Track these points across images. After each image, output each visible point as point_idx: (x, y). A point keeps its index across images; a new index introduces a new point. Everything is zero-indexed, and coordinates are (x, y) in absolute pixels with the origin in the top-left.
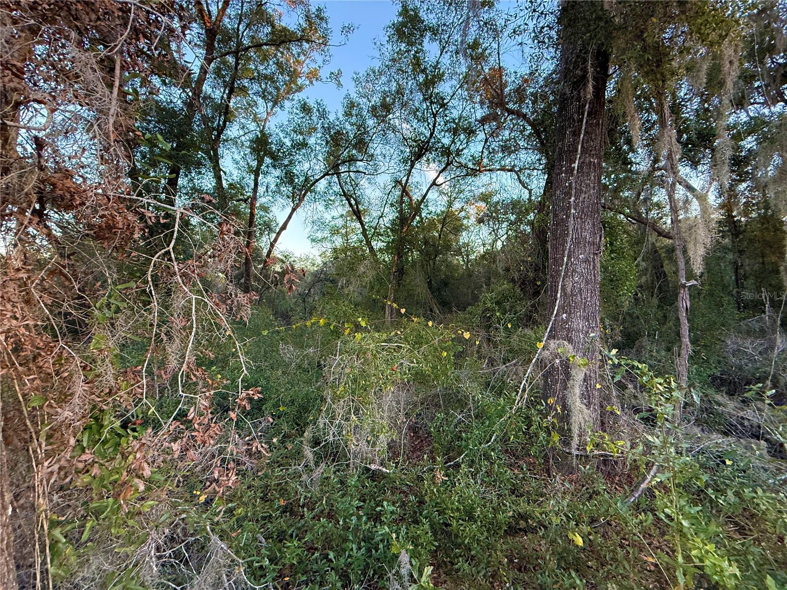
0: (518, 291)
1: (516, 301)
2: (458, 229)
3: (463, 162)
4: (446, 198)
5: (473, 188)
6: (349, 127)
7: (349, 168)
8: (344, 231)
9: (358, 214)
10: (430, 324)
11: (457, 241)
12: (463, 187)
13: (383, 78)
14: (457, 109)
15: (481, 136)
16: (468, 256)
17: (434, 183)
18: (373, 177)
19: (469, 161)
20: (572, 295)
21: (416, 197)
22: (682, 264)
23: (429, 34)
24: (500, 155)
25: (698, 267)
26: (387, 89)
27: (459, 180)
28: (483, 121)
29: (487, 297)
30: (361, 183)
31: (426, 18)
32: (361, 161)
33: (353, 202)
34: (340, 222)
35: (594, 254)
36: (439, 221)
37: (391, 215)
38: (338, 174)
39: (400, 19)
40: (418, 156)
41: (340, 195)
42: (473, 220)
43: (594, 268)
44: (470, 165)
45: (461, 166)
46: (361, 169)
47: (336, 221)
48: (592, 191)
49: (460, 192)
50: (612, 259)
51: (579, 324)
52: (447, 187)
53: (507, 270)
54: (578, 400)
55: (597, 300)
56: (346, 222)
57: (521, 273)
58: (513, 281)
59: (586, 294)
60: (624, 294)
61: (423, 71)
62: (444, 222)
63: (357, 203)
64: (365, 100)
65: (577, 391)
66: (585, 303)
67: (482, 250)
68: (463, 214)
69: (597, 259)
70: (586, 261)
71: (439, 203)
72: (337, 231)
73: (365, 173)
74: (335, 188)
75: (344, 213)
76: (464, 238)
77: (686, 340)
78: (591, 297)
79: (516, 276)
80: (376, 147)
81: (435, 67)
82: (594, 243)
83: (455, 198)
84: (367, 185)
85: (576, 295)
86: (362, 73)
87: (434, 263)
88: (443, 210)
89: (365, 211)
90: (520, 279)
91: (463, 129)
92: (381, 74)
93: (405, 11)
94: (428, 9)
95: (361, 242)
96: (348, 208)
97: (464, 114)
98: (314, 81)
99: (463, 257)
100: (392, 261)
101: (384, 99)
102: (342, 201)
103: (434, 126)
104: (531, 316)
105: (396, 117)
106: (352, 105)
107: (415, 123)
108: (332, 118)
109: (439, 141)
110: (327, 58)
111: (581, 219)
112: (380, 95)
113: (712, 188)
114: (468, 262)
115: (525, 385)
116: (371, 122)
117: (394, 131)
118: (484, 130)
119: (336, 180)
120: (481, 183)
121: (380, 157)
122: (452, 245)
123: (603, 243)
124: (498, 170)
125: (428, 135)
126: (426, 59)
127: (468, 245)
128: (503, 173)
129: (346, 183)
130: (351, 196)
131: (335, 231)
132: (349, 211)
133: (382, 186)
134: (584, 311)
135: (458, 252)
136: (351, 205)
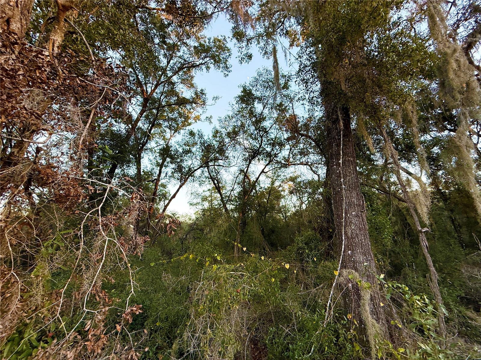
0: (319, 235)
1: (318, 243)
2: (279, 197)
3: (279, 160)
4: (270, 180)
5: (285, 174)
6: (215, 143)
7: (214, 164)
8: (210, 199)
9: (218, 189)
10: (263, 258)
11: (279, 205)
12: (280, 174)
14: (273, 134)
15: (288, 147)
16: (285, 213)
17: (263, 171)
18: (228, 168)
19: (282, 159)
20: (352, 238)
21: (253, 179)
22: (416, 218)
23: (257, 100)
24: (299, 156)
25: (426, 220)
26: (236, 124)
27: (277, 170)
28: (288, 139)
29: (299, 239)
30: (221, 171)
31: (255, 93)
32: (221, 160)
33: (216, 182)
34: (208, 194)
35: (361, 212)
36: (267, 193)
37: (238, 189)
38: (208, 167)
39: (242, 94)
40: (253, 157)
41: (209, 178)
42: (287, 192)
43: (362, 220)
44: (283, 162)
45: (278, 162)
46: (221, 164)
47: (206, 193)
48: (353, 175)
49: (279, 176)
50: (374, 215)
51: (360, 257)
53: (310, 222)
54: (369, 315)
55: (369, 242)
56: (211, 194)
57: (319, 224)
58: (314, 229)
59: (361, 237)
60: (386, 238)
61: (255, 116)
62: (269, 193)
63: (218, 183)
64: (224, 130)
65: (368, 309)
66: (362, 244)
67: (294, 210)
68: (281, 189)
69: (364, 215)
70: (357, 216)
71: (266, 182)
72: (206, 198)
73: (223, 166)
74: (205, 174)
75: (211, 188)
76: (282, 202)
77: (433, 269)
78: (365, 240)
79: (316, 226)
80: (230, 153)
81: (261, 114)
82: (360, 205)
83: (276, 180)
85: (354, 238)
86: (223, 117)
87: (265, 218)
88: (269, 186)
89: (223, 187)
90: (319, 228)
91: (278, 144)
92: (232, 118)
93: (244, 90)
94: (256, 90)
95: (220, 205)
96: (213, 185)
97: (278, 136)
98: (197, 121)
99: (283, 215)
100: (239, 217)
101: (234, 129)
102: (209, 181)
103: (262, 142)
104: (329, 253)
105: (241, 138)
106: (217, 132)
107: (251, 140)
108: (206, 138)
109: (264, 149)
110: (205, 111)
111: (350, 191)
112: (232, 127)
113: (423, 174)
114: (286, 217)
115: (330, 304)
116: (227, 140)
117: (239, 144)
118: (289, 144)
119: (207, 170)
120: (290, 171)
121: (232, 158)
122: (275, 207)
123: (365, 205)
124: (299, 164)
125: (258, 146)
126: (256, 111)
127: (285, 207)
128: (302, 166)
129: (212, 171)
130: (215, 179)
131: (204, 199)
132: (213, 187)
133: (233, 173)
134: (362, 249)
135: (280, 211)
136: (214, 184)
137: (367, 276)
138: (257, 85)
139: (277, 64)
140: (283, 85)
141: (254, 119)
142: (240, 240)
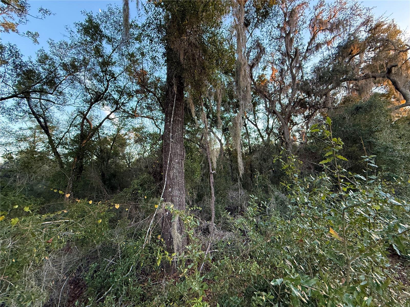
0: (152, 178)
1: (151, 184)
2: (124, 144)
3: (127, 110)
4: (116, 127)
5: (132, 124)
6: (41, 70)
7: (40, 96)
8: (32, 139)
9: (45, 128)
10: (91, 202)
11: (123, 152)
12: (126, 123)
13: (73, 50)
14: (122, 82)
16: (129, 160)
17: (108, 117)
18: (62, 106)
19: (130, 110)
20: (173, 179)
21: (95, 123)
22: (210, 165)
23: (106, 40)
24: (146, 110)
25: (215, 166)
26: (76, 57)
27: (124, 119)
28: (137, 92)
29: (135, 182)
30: (51, 108)
31: (104, 31)
32: (51, 94)
33: (42, 120)
34: (29, 133)
35: (182, 160)
36: (111, 139)
37: (74, 132)
38: (29, 99)
39: (87, 24)
40: (96, 101)
41: (29, 113)
42: (132, 141)
43: (182, 166)
44: (130, 112)
45: (124, 111)
46: (51, 99)
47: (24, 132)
48: (180, 132)
49: (125, 125)
50: (191, 162)
51: (176, 193)
52: (117, 121)
53: (147, 167)
54: (176, 231)
55: (183, 181)
56: (35, 133)
57: (153, 169)
58: (150, 173)
59: (179, 178)
60: (196, 178)
61: (102, 56)
62: (114, 140)
63: (46, 122)
64: (58, 58)
65: (176, 227)
66: (179, 183)
67: (137, 157)
68: (126, 137)
69: (183, 162)
70: (178, 163)
71: (112, 129)
72: (24, 138)
73: (54, 103)
74: (24, 108)
75: (33, 126)
76: (127, 150)
77: (213, 195)
78: (181, 180)
79: (151, 170)
80: (66, 88)
81: (109, 57)
82: (181, 155)
83: (122, 128)
84: (56, 110)
85: (174, 179)
86: (57, 41)
87: (107, 164)
88: (114, 133)
89: (53, 127)
90: (153, 172)
91: (126, 93)
92: (72, 47)
93: (90, 20)
94: (105, 27)
95: (48, 148)
96: (37, 123)
97: (127, 86)
98: (10, 31)
99: (126, 160)
100: (73, 162)
101: (74, 62)
102: (30, 118)
103: (108, 86)
104: (158, 191)
105: (81, 75)
106: (46, 57)
107: (95, 82)
108: (25, 59)
109: (110, 95)
110: (24, 20)
111: (176, 144)
112: (70, 59)
113: (223, 138)
114: (129, 163)
115: (150, 230)
116: (61, 72)
117: (80, 82)
118: (137, 96)
119: (26, 102)
120: (137, 123)
121: (67, 95)
122: (119, 153)
123: (185, 155)
124: (145, 117)
125: (104, 90)
126: (104, 51)
127: (130, 154)
128: (148, 119)
129: (36, 106)
130: (40, 116)
131: (21, 139)
132: (37, 126)
133: (70, 113)
134: (178, 186)
135: (124, 157)
136: (39, 122)
137: (179, 205)
138: (106, 22)
139: (128, 8)
140: (136, 36)
141: (101, 60)
142: (73, 186)
